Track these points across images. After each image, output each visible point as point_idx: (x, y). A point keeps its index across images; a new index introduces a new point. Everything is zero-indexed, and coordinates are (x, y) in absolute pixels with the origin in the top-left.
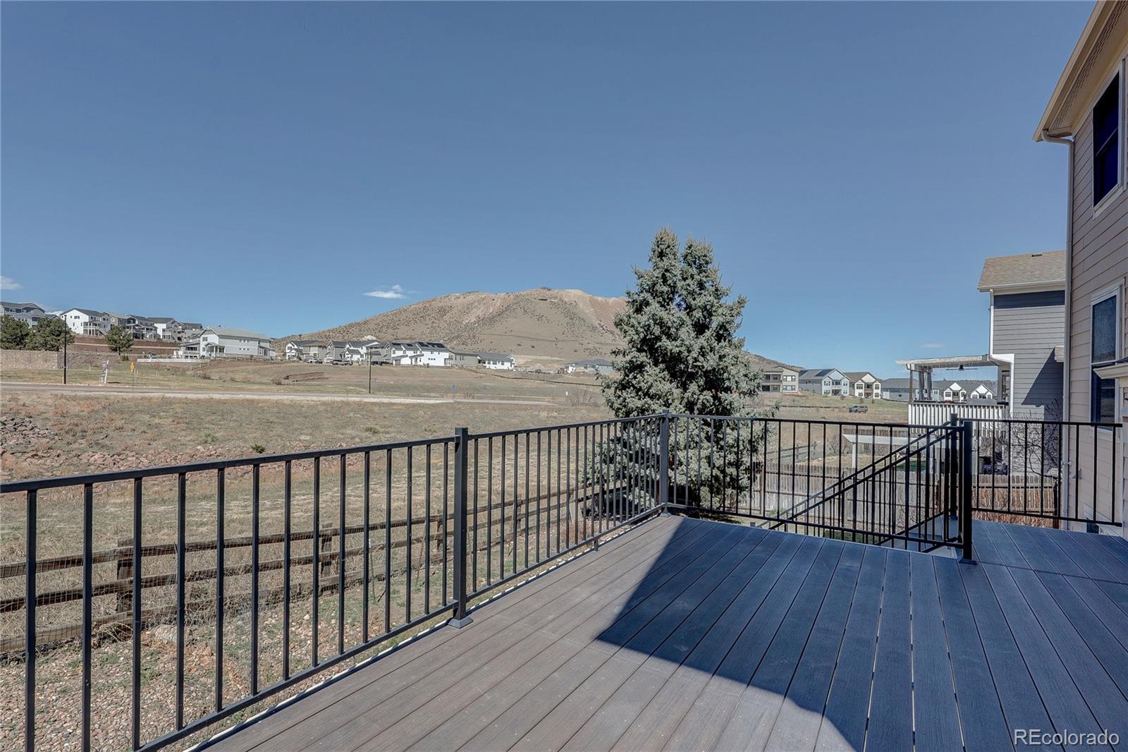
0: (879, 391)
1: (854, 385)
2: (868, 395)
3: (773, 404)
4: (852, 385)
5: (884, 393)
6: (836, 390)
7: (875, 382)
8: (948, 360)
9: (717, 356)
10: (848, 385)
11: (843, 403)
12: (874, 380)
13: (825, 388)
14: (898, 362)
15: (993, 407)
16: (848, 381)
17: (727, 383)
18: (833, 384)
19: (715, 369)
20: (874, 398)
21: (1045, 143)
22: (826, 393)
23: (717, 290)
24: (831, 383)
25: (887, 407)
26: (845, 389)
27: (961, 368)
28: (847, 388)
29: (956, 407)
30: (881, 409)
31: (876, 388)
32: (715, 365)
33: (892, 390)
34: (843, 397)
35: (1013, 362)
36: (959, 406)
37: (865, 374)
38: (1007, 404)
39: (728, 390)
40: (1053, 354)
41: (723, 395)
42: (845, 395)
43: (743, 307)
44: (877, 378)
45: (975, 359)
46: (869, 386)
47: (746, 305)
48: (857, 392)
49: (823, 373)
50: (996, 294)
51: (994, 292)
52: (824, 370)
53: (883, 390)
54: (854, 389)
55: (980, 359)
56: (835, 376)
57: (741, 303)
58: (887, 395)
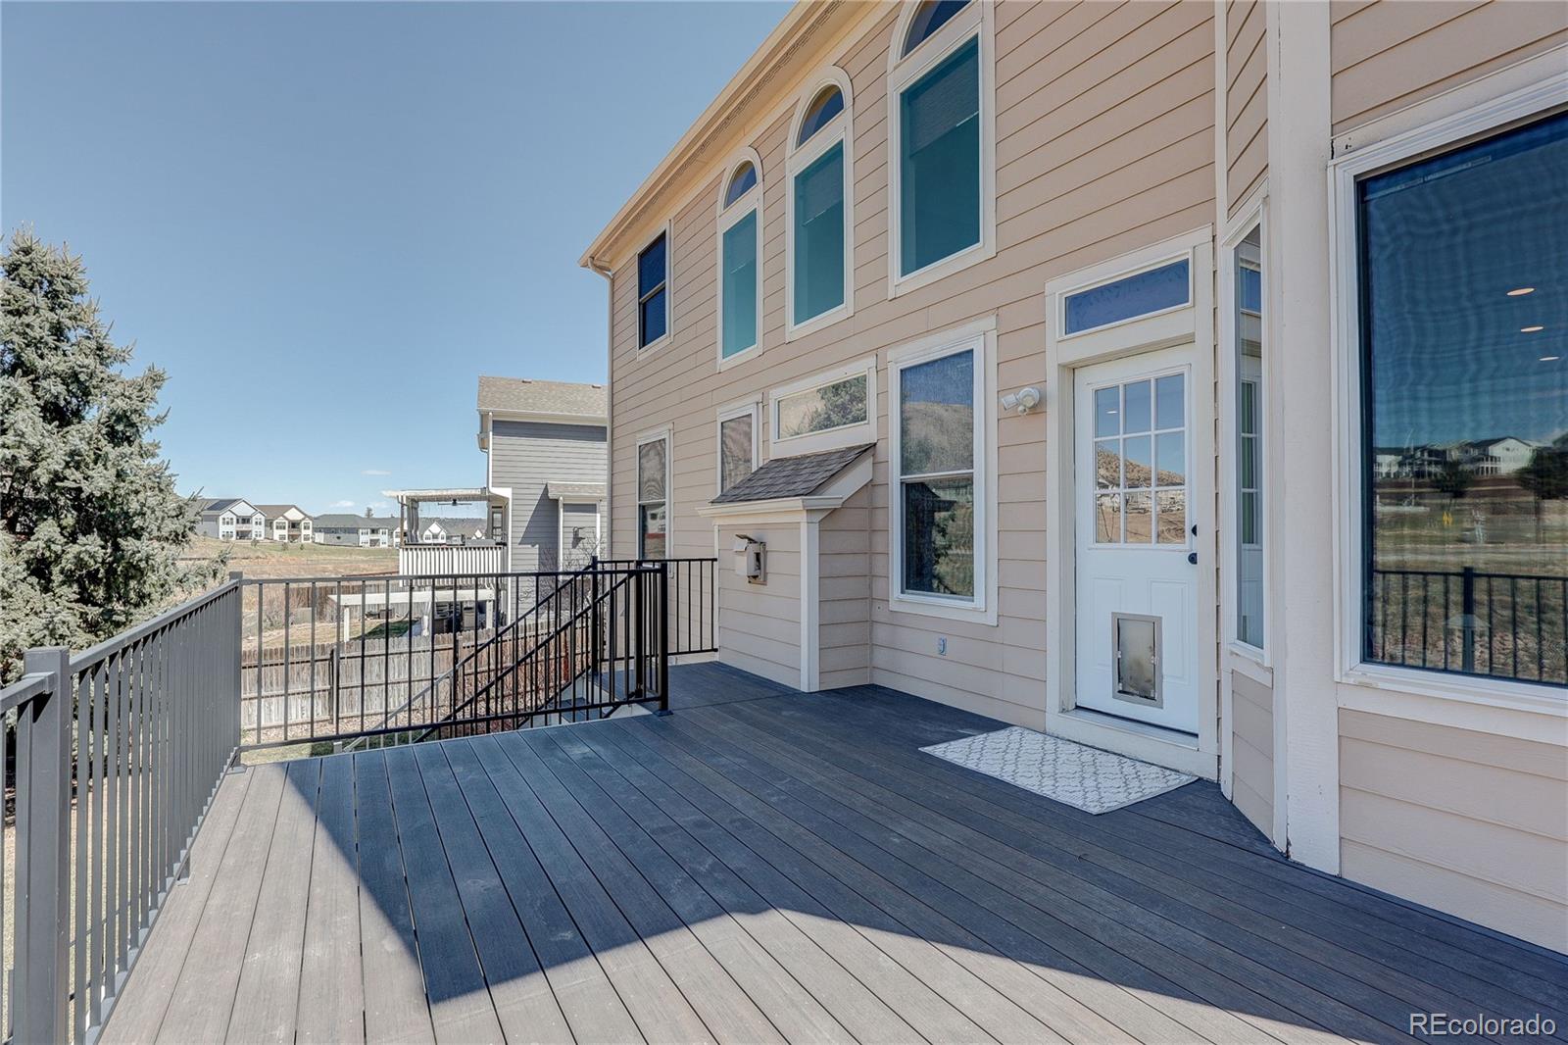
0: (309, 532)
1: (271, 523)
2: (293, 538)
3: (215, 556)
4: (269, 524)
5: (316, 534)
6: (242, 532)
7: (303, 519)
8: (445, 493)
9: (113, 471)
10: (263, 523)
11: (256, 551)
12: (303, 516)
13: (223, 528)
14: (384, 493)
15: (492, 548)
16: (263, 518)
17: (138, 522)
18: (238, 522)
19: (106, 494)
20: (303, 542)
21: (590, 272)
22: (228, 535)
23: (100, 348)
24: (235, 520)
25: (322, 554)
26: (257, 529)
27: (455, 503)
28: (261, 529)
29: (454, 550)
30: (314, 557)
31: (305, 528)
32: (107, 487)
33: (327, 531)
34: (256, 542)
35: (510, 497)
36: (458, 549)
37: (290, 507)
38: (505, 544)
39: (137, 534)
40: (546, 489)
41: (128, 544)
42: (258, 538)
43: (158, 387)
44: (309, 514)
45: (473, 492)
46: (294, 525)
47: (165, 384)
48: (277, 534)
49: (221, 505)
50: (495, 419)
51: (493, 416)
52: (221, 501)
53: (316, 530)
54: (272, 528)
55: (478, 492)
56: (242, 510)
57: (156, 380)
58: (320, 537)
